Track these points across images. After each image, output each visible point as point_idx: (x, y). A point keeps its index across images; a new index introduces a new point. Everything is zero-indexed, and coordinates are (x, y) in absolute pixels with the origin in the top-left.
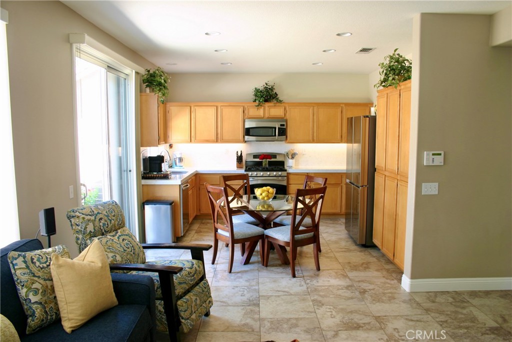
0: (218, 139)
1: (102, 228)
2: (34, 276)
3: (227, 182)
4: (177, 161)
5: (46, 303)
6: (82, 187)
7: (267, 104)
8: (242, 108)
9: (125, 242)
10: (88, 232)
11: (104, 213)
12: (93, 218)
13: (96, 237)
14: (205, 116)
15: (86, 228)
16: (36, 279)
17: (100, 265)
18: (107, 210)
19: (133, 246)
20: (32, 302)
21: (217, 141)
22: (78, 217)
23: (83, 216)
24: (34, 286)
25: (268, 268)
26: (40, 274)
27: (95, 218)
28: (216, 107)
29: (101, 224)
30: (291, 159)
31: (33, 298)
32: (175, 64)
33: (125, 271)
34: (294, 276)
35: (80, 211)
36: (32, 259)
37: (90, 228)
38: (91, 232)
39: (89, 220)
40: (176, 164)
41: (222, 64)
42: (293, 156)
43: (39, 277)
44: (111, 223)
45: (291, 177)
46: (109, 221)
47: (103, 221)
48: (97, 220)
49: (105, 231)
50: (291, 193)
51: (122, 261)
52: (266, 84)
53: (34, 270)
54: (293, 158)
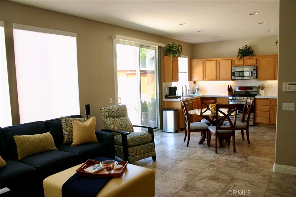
0: (217, 78)
1: (113, 115)
2: (67, 126)
3: (202, 101)
4: (196, 90)
5: (70, 135)
6: (119, 99)
7: (245, 58)
8: (231, 60)
9: (123, 122)
10: (106, 116)
11: (116, 109)
12: (109, 110)
13: (109, 118)
14: (211, 66)
15: (105, 114)
16: (68, 127)
17: (89, 125)
18: (118, 108)
19: (126, 124)
20: (65, 134)
21: (217, 80)
22: (103, 110)
23: (104, 109)
24: (67, 129)
25: (210, 147)
26: (70, 125)
27: (110, 111)
28: (216, 61)
29: (113, 113)
30: (261, 90)
31: (66, 133)
32: (189, 40)
33: (119, 134)
34: (216, 153)
35: (104, 107)
36: (68, 120)
37: (107, 114)
38: (107, 116)
39: (107, 111)
40: (196, 92)
41: (213, 37)
42: (263, 88)
43: (69, 126)
44: (118, 114)
45: (257, 101)
46: (117, 113)
47: (114, 112)
48: (111, 111)
49: (114, 116)
50: (257, 110)
51: (118, 129)
52: (246, 46)
53: (68, 123)
54: (262, 89)
